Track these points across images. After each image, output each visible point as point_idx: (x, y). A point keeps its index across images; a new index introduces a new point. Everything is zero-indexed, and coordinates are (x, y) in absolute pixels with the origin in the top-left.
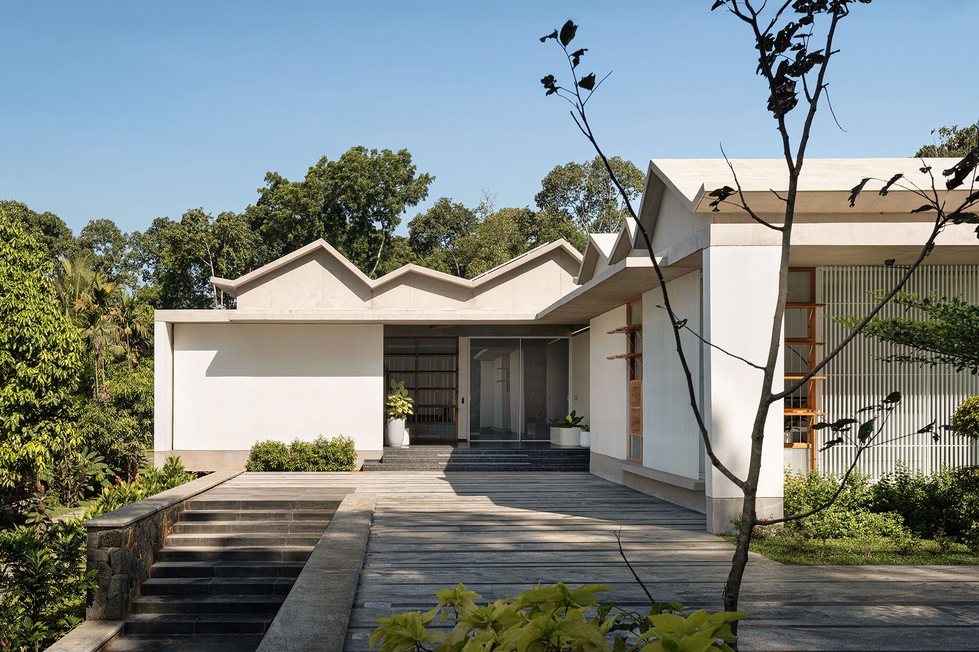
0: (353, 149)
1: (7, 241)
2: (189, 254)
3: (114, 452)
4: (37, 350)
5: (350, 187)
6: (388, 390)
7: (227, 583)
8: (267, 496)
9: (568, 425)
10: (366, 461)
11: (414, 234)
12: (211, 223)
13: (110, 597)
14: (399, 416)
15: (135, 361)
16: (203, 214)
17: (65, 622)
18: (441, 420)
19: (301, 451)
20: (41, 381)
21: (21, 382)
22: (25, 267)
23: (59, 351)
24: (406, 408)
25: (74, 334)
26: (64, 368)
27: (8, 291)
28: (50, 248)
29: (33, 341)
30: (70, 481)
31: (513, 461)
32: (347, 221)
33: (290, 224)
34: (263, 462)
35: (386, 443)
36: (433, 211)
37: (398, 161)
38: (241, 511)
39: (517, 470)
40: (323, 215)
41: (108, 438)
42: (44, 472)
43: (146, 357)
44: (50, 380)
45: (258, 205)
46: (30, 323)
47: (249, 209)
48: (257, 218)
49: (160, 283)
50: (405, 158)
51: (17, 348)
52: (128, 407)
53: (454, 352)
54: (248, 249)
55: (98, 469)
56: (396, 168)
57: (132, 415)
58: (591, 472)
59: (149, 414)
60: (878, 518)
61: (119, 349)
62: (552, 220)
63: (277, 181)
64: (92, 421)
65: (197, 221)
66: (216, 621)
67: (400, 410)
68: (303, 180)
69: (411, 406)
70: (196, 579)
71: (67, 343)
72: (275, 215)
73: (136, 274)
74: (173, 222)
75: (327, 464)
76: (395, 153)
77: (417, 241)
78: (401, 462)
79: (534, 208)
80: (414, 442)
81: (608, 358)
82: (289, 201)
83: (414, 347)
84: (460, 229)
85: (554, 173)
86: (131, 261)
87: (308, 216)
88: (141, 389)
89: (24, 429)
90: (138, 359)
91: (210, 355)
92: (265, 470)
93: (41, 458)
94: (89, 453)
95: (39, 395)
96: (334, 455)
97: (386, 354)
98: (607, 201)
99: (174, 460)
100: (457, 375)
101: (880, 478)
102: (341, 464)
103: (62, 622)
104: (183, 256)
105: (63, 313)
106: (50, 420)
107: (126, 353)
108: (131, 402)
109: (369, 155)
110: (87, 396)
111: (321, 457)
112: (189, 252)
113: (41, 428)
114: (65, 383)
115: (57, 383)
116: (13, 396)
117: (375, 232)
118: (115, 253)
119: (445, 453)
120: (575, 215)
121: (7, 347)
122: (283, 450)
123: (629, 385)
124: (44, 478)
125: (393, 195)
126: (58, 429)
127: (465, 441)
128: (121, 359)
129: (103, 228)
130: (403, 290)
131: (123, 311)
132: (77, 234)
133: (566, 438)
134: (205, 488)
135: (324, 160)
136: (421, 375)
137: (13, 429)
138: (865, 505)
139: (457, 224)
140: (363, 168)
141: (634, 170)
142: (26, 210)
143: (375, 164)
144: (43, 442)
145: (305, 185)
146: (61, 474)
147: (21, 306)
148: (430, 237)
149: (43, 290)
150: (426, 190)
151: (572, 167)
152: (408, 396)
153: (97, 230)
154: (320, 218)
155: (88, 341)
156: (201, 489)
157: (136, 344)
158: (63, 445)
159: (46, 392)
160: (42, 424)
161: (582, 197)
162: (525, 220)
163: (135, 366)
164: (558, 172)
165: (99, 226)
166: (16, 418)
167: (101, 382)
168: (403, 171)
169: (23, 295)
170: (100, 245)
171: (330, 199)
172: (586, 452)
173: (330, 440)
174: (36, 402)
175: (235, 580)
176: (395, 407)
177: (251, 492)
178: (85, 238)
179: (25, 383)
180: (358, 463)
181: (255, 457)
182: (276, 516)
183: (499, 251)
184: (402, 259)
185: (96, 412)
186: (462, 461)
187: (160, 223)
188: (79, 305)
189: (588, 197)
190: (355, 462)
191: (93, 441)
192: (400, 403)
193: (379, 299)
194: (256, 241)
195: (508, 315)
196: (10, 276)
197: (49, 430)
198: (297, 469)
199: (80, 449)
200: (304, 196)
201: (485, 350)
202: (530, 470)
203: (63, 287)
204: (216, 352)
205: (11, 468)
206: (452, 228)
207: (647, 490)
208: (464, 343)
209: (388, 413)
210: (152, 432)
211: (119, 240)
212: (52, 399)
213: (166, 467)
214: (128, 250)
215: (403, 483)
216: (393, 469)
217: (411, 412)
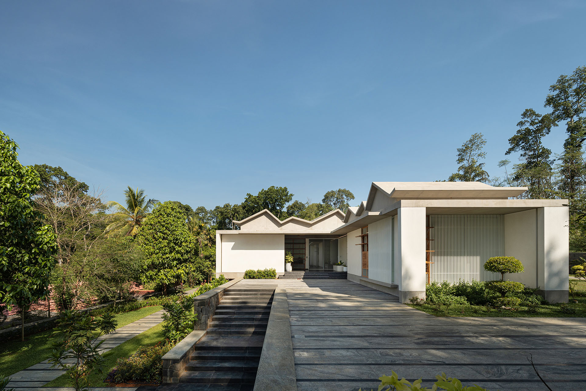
0: (271, 187)
1: (173, 210)
2: (226, 216)
3: (205, 272)
4: (182, 242)
5: (271, 197)
6: (286, 254)
7: (240, 317)
8: (251, 288)
9: (339, 265)
10: (279, 276)
11: (288, 210)
12: (232, 207)
13: (202, 323)
14: (289, 262)
15: (210, 246)
16: (229, 205)
17: (187, 331)
18: (300, 263)
19: (260, 273)
20: (182, 251)
21: (177, 252)
22: (178, 218)
23: (188, 243)
24: (291, 260)
25: (193, 238)
26: (189, 248)
27: (173, 225)
28: (187, 214)
29: (180, 240)
30: (192, 280)
31: (324, 276)
32: (270, 207)
33: (254, 208)
34: (249, 276)
35: (285, 270)
36: (293, 204)
37: (284, 190)
38: (243, 293)
39: (325, 279)
40: (263, 205)
41: (203, 268)
42: (184, 277)
43: (214, 244)
44: (185, 251)
45: (245, 202)
46: (179, 234)
47: (242, 203)
48: (244, 206)
49: (217, 224)
50: (286, 189)
51: (176, 242)
52: (208, 259)
53: (304, 243)
54: (242, 215)
55: (200, 277)
56: (283, 192)
57: (209, 261)
58: (348, 279)
59: (215, 261)
60: (458, 298)
61: (206, 242)
62: (327, 206)
63: (250, 196)
64: (198, 263)
65: (228, 207)
66: (236, 330)
67: (289, 260)
68: (257, 195)
69: (293, 259)
70: (229, 315)
71: (190, 240)
72: (249, 205)
73: (211, 222)
74: (221, 207)
75: (268, 277)
76: (283, 188)
77: (289, 212)
78: (290, 276)
79: (322, 203)
80: (293, 270)
81: (356, 245)
82: (253, 201)
83: (292, 241)
84: (301, 209)
85: (327, 193)
86: (209, 218)
87: (259, 205)
88: (212, 254)
89: (178, 266)
90: (211, 245)
91: (233, 244)
92: (249, 278)
93: (182, 274)
94: (197, 272)
95: (182, 256)
96: (270, 274)
97: (285, 244)
98: (342, 201)
99: (222, 276)
100: (305, 250)
101: (453, 284)
102: (272, 277)
103: (186, 331)
104: (224, 217)
105: (190, 232)
106: (185, 263)
107: (208, 243)
108: (209, 257)
109: (276, 188)
110: (197, 256)
111: (266, 275)
112: (226, 215)
113: (183, 265)
114: (190, 252)
115: (187, 252)
116: (174, 256)
117: (277, 210)
118: (205, 216)
119: (302, 273)
120: (333, 205)
121: (173, 241)
122: (255, 272)
123: (362, 253)
124: (184, 279)
125: (282, 200)
126: (188, 266)
127: (308, 269)
128: (206, 245)
129: (202, 209)
130: (290, 224)
131: (207, 231)
132: (194, 210)
133: (339, 269)
134: (232, 285)
135: (263, 190)
136: (294, 250)
137: (174, 266)
138: (453, 293)
139: (300, 208)
140: (274, 192)
141: (350, 193)
142: (180, 204)
143: (277, 191)
144: (183, 270)
145: (258, 197)
146: (189, 278)
147: (177, 229)
148: (292, 211)
149: (183, 225)
150: (292, 198)
151: (332, 192)
152: (292, 256)
153: (200, 209)
154: (262, 206)
155: (197, 240)
156: (231, 285)
157: (211, 241)
158: (189, 270)
159: (184, 254)
160: (183, 264)
161: (335, 200)
162: (319, 206)
163: (210, 247)
164: (328, 193)
165: (200, 208)
166: (175, 262)
167: (201, 252)
168: (285, 193)
169: (177, 226)
170: (201, 214)
171: (265, 201)
172: (346, 273)
173: (269, 269)
174: (181, 258)
175: (242, 316)
176: (288, 259)
177: (246, 286)
178: (197, 212)
179: (178, 252)
180: (277, 276)
181: (246, 274)
182: (254, 294)
183: (313, 215)
184: (285, 218)
185: (200, 261)
186: (308, 276)
187: (218, 208)
188: (194, 229)
189: (337, 200)
190: (276, 276)
191: (198, 269)
192: (289, 258)
193: (283, 227)
194: (244, 212)
195: (323, 232)
196: (174, 220)
197: (185, 266)
198: (259, 278)
199: (194, 271)
200: (258, 200)
201: (312, 243)
202: (329, 279)
203: (190, 224)
204: (234, 243)
205: (174, 277)
206: (299, 209)
207: (369, 286)
208: (307, 240)
209: (286, 261)
210: (215, 266)
211: (206, 213)
212: (186, 257)
213: (220, 278)
214: (209, 215)
215: (292, 283)
216: (288, 278)
217: (293, 261)
